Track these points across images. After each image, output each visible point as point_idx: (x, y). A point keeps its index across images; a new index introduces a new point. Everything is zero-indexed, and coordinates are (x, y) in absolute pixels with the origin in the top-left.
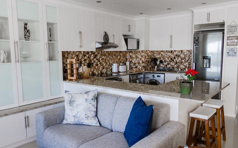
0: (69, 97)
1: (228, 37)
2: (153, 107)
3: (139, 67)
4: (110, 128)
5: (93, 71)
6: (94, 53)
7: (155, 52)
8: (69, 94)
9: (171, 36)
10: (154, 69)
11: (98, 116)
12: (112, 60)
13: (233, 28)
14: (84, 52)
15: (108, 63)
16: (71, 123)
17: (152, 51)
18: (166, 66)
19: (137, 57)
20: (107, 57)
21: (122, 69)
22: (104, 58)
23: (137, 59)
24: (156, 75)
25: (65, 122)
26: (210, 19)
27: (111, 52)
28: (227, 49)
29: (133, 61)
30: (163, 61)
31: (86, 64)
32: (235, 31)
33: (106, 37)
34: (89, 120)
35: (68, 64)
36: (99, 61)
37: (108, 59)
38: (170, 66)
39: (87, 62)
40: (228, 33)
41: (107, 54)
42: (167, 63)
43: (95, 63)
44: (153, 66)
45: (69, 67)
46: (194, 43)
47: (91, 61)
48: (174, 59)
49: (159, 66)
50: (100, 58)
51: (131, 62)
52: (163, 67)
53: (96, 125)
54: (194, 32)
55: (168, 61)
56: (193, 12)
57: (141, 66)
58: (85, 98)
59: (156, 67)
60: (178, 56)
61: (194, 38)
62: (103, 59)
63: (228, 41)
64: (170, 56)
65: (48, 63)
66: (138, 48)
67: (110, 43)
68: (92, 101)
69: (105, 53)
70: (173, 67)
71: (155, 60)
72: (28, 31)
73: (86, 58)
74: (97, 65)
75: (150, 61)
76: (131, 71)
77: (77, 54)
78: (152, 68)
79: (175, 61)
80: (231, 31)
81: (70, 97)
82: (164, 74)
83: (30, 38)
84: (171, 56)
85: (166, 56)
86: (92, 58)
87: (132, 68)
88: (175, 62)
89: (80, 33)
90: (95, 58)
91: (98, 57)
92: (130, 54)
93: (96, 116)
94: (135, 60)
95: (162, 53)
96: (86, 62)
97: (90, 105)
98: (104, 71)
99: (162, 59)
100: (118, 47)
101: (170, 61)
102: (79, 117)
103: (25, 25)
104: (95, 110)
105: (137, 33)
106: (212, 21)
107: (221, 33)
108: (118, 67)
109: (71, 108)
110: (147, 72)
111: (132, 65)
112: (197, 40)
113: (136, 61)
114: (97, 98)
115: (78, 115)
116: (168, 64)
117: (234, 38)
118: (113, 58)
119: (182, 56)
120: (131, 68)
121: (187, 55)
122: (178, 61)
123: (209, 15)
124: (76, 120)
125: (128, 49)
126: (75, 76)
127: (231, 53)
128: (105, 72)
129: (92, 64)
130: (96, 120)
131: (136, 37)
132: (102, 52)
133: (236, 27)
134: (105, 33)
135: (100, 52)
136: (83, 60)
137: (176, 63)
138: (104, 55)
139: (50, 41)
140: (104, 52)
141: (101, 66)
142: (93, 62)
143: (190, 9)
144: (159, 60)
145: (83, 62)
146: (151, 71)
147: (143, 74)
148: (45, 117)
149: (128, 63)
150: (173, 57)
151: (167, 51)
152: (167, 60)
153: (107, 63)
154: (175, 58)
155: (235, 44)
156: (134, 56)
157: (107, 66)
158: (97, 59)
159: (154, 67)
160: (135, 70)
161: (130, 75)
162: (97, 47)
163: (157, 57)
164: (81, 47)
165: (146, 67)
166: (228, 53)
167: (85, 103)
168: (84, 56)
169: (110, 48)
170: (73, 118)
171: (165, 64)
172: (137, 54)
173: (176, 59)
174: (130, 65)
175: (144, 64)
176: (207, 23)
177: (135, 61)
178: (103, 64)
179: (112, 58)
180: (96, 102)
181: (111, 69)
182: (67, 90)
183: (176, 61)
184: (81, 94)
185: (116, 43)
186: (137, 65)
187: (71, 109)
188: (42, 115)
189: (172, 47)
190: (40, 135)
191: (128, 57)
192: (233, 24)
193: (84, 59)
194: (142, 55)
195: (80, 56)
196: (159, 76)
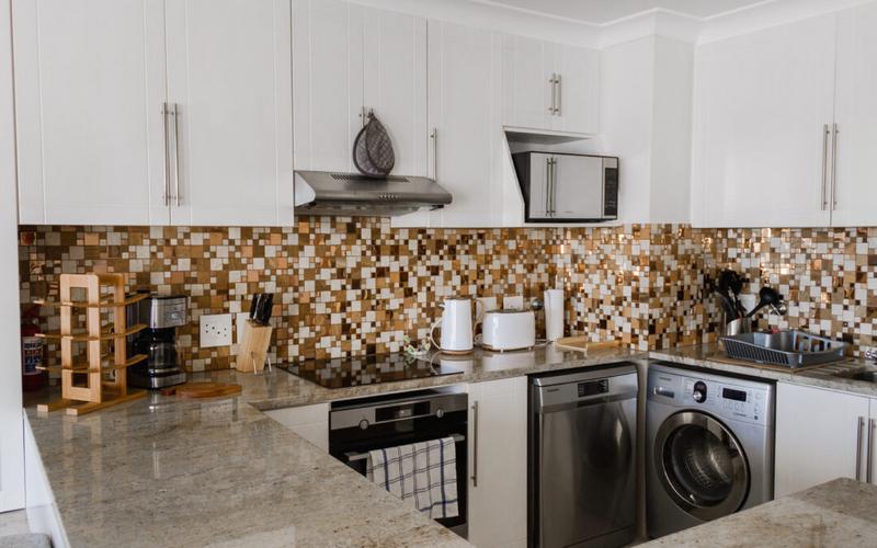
3: (618, 321)
7: (731, 235)
9: (831, 134)
12: (448, 277)
14: (246, 232)
15: (422, 297)
17: (707, 232)
18: (803, 324)
20: (412, 262)
21: (506, 331)
23: (605, 276)
24: (716, 385)
30: (784, 290)
36: (356, 285)
37: (422, 271)
38: (826, 325)
41: (413, 246)
42: (806, 307)
48: (857, 285)
51: (570, 295)
55: (816, 292)
57: (629, 320)
59: (734, 327)
62: (381, 273)
64: (827, 264)
66: (611, 209)
70: (848, 338)
71: (732, 282)
75: (694, 291)
77: (197, 240)
78: (711, 329)
82: (773, 382)
84: (837, 260)
88: (864, 303)
98: (392, 341)
100: (450, 202)
101: (827, 298)
110: (667, 357)
111: (581, 307)
113: (603, 289)
118: (456, 267)
120: (575, 327)
131: (607, 149)
132: (376, 233)
135: (366, 234)
138: (395, 251)
140: (394, 231)
141: (371, 316)
144: (755, 287)
147: (637, 368)
149: (554, 298)
150: (851, 267)
151: (807, 231)
152: (808, 288)
154: (860, 276)
158: (340, 274)
160: (596, 338)
161: (531, 375)
163: (744, 264)
165: (659, 329)
169: (415, 209)
174: (567, 308)
175: (644, 309)
177: (598, 286)
179: (448, 266)
181: (437, 333)
185: (448, 180)
189: (834, 202)
195: (214, 255)
196: (740, 396)
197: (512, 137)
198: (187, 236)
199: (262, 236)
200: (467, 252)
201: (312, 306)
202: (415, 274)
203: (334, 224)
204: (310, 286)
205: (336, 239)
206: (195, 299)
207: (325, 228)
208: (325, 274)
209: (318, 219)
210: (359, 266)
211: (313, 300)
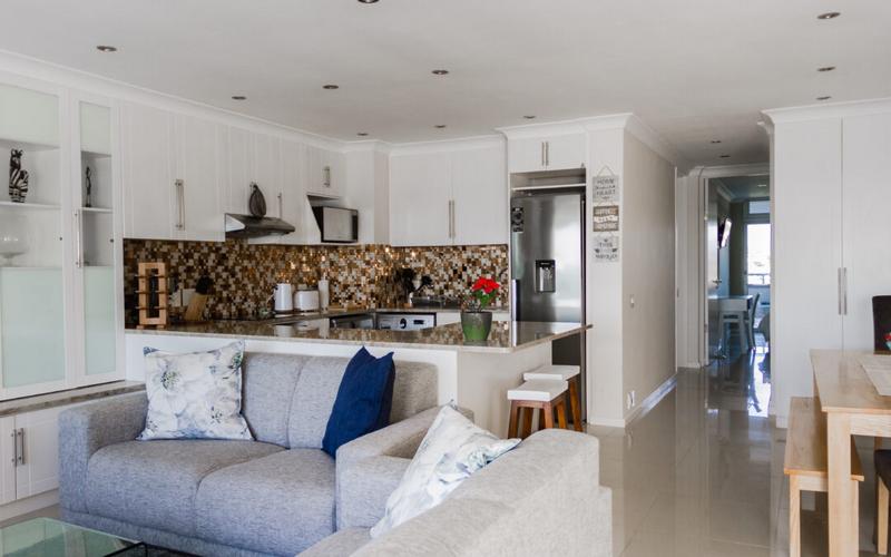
0: (159, 365)
1: (595, 209)
2: (394, 357)
3: (359, 295)
4: (281, 443)
5: (214, 306)
6: (218, 249)
7: (407, 251)
8: (158, 357)
10: (406, 302)
11: (248, 414)
13: (606, 185)
14: (186, 243)
15: (262, 284)
16: (170, 435)
17: (397, 249)
18: (441, 292)
19: (351, 266)
20: (258, 263)
21: (305, 300)
22: (250, 267)
23: (351, 272)
24: (410, 320)
25: (148, 433)
26: (550, 160)
27: (269, 245)
28: (595, 239)
29: (341, 279)
30: (432, 277)
31: (191, 282)
32: (610, 193)
33: (257, 200)
34: (223, 422)
35: (142, 277)
36: (233, 275)
37: (262, 269)
38: (451, 292)
39: (196, 275)
40: (594, 196)
41: (257, 254)
42: (442, 284)
43: (221, 282)
44: (403, 293)
45: (143, 286)
46: (513, 223)
47: (206, 272)
48: (463, 273)
49: (419, 293)
50: (235, 265)
51: (332, 282)
52: (431, 297)
53: (242, 437)
54: (512, 192)
55: (446, 277)
56: (506, 139)
57: (365, 294)
58: (210, 364)
59: (411, 295)
60: (475, 263)
61: (513, 210)
62: (245, 269)
63: (597, 219)
64: (451, 263)
65: (80, 271)
66: (355, 236)
67: (269, 219)
68: (229, 373)
69: (253, 249)
70: (460, 296)
71: (408, 275)
72: (22, 176)
73: (191, 263)
74: (226, 287)
75: (392, 279)
76: (331, 309)
77: (165, 249)
78: (400, 299)
79: (465, 277)
80: (602, 193)
81: (163, 364)
83: (27, 195)
84: (454, 261)
85: (439, 261)
86: (210, 263)
87: (337, 300)
88: (466, 281)
89: (179, 184)
90: (220, 263)
91: (231, 263)
92: (331, 255)
93: (242, 413)
94: (346, 273)
95: (428, 254)
96: (192, 278)
97: (225, 384)
98: (250, 306)
99: (427, 272)
100: (293, 231)
101: (451, 279)
102: (193, 416)
103: (13, 156)
104: (240, 398)
105: (350, 191)
106: (553, 166)
107: (578, 197)
108: (294, 295)
109: (169, 392)
110: (385, 310)
111: (337, 290)
112: (518, 216)
113: (350, 279)
114: (243, 364)
115: (189, 412)
116: (446, 287)
117: (608, 211)
118: (276, 266)
119: (485, 262)
120: (334, 300)
121: (500, 260)
122: (474, 277)
123: (545, 147)
124: (184, 426)
125: (325, 238)
126: (163, 314)
127: (605, 250)
128: (250, 311)
129: (211, 282)
130: (241, 424)
131: (349, 205)
132: (241, 247)
133: (612, 181)
134: (253, 189)
135: (237, 248)
136: (181, 269)
137: (469, 284)
138: (250, 257)
139: (88, 205)
140: (250, 246)
141: (240, 292)
142: (213, 276)
143: (497, 129)
144: (419, 277)
145: (184, 276)
146: (396, 307)
147: (372, 317)
148: (93, 418)
149: (323, 285)
150: (460, 264)
151: (441, 248)
152: (443, 276)
153: (256, 284)
154: (465, 269)
155: (613, 226)
156: (342, 262)
157: (258, 292)
158: (226, 269)
159: (405, 298)
160: (346, 305)
161: (331, 319)
162: (229, 229)
163: (413, 265)
164: (180, 226)
165: (380, 298)
166: (597, 251)
167: (210, 378)
168: (188, 256)
170: (176, 420)
171: (437, 287)
172: (352, 257)
173: (469, 271)
174: (330, 290)
175: (373, 287)
176: (543, 169)
177: (346, 278)
178: (245, 285)
179: (272, 266)
180: (240, 376)
181: (272, 302)
182: (151, 347)
183: (469, 278)
184: (196, 353)
185: (288, 219)
186: (352, 289)
187: (168, 397)
188: (84, 414)
189: (454, 234)
190: (73, 472)
191: (322, 267)
192: (606, 174)
193: (185, 268)
194: (367, 258)
195: (172, 257)
196: (421, 322)
197: (311, 198)
199: (193, 247)
208: (220, 269)
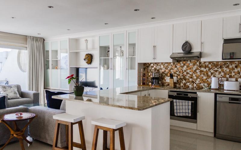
12: (220, 73)
20: (210, 69)
22: (205, 71)
39: (178, 73)
62: (201, 71)
132: (200, 63)
135: (198, 63)
136: (172, 71)
138: (205, 67)
139: (133, 56)
140: (204, 62)
141: (199, 80)
195: (168, 67)
197: (225, 40)
198: (165, 64)
200: (226, 67)
201: (186, 77)
202: (210, 72)
203: (190, 61)
204: (185, 73)
205: (191, 64)
206: (165, 74)
207: (189, 62)
208: (188, 71)
209: (187, 61)
210: (196, 70)
211: (186, 76)
